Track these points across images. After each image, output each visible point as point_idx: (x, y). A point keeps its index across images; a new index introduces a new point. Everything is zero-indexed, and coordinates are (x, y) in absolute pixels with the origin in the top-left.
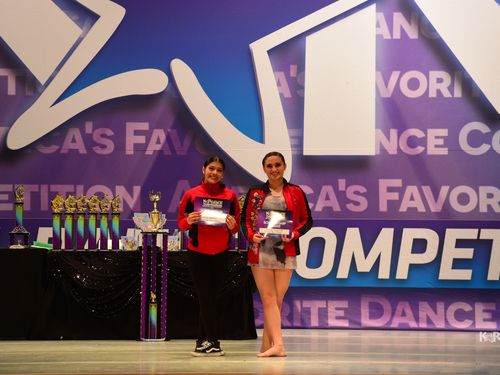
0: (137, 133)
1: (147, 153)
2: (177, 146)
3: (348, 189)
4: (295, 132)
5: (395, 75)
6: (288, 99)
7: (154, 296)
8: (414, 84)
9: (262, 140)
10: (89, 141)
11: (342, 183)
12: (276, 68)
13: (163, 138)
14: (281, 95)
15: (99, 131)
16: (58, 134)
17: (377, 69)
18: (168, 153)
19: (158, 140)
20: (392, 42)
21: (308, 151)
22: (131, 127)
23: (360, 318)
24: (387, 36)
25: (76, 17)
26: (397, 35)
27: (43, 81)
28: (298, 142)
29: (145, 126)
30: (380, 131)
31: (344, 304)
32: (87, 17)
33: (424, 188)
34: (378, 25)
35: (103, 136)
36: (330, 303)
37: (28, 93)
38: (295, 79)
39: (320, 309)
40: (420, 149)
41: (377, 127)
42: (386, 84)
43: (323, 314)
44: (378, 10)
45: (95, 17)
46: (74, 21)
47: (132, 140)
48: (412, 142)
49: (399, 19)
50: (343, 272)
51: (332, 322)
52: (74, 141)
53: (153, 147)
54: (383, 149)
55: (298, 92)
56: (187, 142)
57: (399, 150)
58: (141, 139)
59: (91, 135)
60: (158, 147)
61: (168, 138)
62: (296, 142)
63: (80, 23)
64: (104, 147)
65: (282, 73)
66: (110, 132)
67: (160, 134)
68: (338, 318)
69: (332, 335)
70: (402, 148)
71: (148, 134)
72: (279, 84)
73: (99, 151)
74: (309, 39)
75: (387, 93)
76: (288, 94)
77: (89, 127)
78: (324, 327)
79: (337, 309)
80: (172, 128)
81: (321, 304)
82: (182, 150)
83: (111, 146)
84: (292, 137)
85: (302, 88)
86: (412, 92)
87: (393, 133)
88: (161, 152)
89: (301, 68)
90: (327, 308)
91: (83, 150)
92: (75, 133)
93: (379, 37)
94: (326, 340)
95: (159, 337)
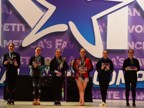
0: (59, 42)
1: (62, 48)
2: (70, 46)
3: (120, 59)
4: (104, 42)
5: (134, 26)
6: (102, 33)
7: (63, 89)
8: (139, 29)
9: (95, 45)
10: (45, 44)
11: (118, 57)
12: (99, 24)
13: (66, 44)
14: (100, 32)
15: (48, 42)
16: (36, 43)
17: (128, 24)
18: (68, 48)
19: (65, 45)
20: (133, 17)
21: (108, 48)
22: (57, 41)
23: (123, 96)
24: (131, 15)
25: (42, 9)
26: (134, 15)
27: (32, 27)
28: (105, 45)
29: (61, 40)
30: (129, 42)
31: (118, 92)
32: (45, 9)
33: (142, 59)
34: (129, 12)
35: (49, 43)
36: (114, 92)
37: (28, 31)
38: (104, 27)
39: (111, 94)
40: (141, 48)
41: (128, 41)
42: (131, 29)
43: (112, 95)
44: (129, 8)
45: (47, 9)
46: (42, 10)
47: (57, 44)
48: (138, 46)
49: (135, 10)
50: (118, 83)
51: (114, 97)
52: (41, 44)
53: (63, 46)
54: (130, 48)
55: (105, 31)
56: (73, 45)
57: (134, 48)
58: (60, 44)
59: (46, 43)
60: (65, 46)
61: (68, 44)
62: (104, 45)
63: (43, 11)
64: (49, 46)
65: (101, 26)
66: (51, 42)
67: (65, 43)
68: (116, 96)
69: (114, 101)
70: (135, 47)
71: (62, 43)
72: (100, 29)
73: (48, 47)
74: (109, 16)
75: (131, 32)
76: (102, 32)
77: (45, 40)
78: (112, 99)
79: (116, 94)
80: (69, 41)
81: (111, 92)
82: (72, 47)
83: (51, 46)
84: (103, 44)
85: (106, 30)
86: (138, 31)
87: (133, 43)
88: (66, 48)
89: (106, 24)
90: (113, 93)
91: (43, 47)
92: (41, 42)
93: (129, 15)
94: (113, 103)
95: (64, 101)
